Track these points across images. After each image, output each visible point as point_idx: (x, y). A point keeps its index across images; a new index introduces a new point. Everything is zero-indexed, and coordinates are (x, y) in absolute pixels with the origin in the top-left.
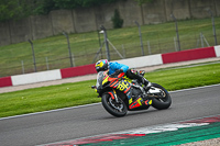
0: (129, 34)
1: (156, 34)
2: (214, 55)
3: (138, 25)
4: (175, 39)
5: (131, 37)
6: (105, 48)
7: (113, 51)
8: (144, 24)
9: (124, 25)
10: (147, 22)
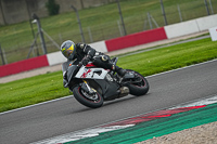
0: (67, 21)
1: (98, 18)
2: (165, 37)
3: (75, 10)
4: (119, 22)
5: (69, 24)
6: (40, 40)
7: (50, 42)
8: (83, 8)
9: (61, 11)
10: (86, 5)
